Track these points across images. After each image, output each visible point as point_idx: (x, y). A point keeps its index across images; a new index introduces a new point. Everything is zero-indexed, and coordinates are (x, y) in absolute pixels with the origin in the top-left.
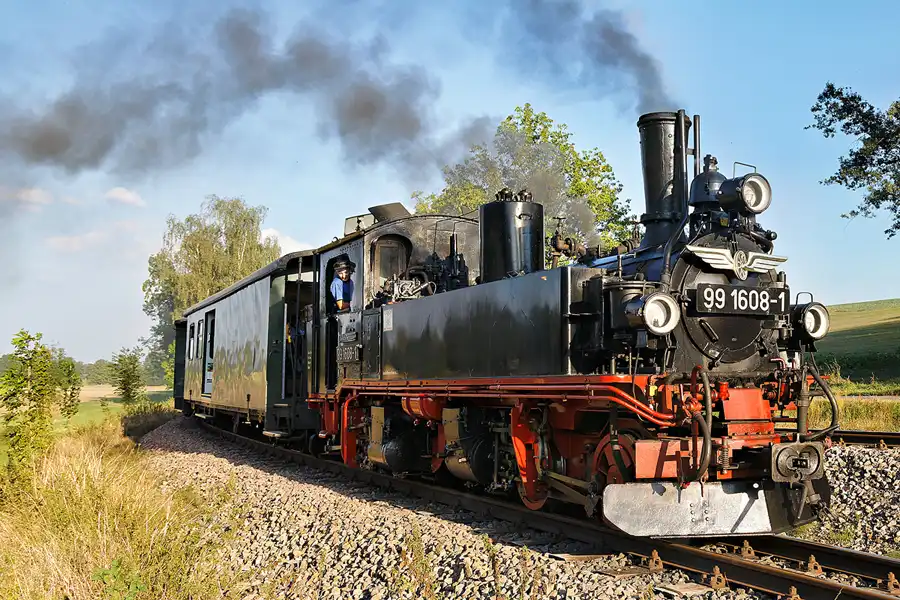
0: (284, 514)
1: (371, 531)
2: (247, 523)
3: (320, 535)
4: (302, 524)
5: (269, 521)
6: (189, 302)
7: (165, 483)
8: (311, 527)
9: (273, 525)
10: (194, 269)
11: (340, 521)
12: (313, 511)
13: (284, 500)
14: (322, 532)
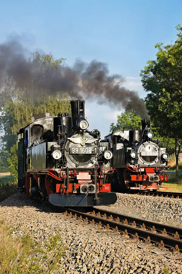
0: (84, 254)
1: (138, 268)
2: (62, 259)
3: (106, 269)
4: (96, 262)
5: (75, 258)
6: (21, 121)
7: (14, 232)
8: (101, 263)
9: (78, 261)
10: (24, 101)
11: (119, 261)
12: (102, 254)
13: (84, 245)
14: (108, 267)
